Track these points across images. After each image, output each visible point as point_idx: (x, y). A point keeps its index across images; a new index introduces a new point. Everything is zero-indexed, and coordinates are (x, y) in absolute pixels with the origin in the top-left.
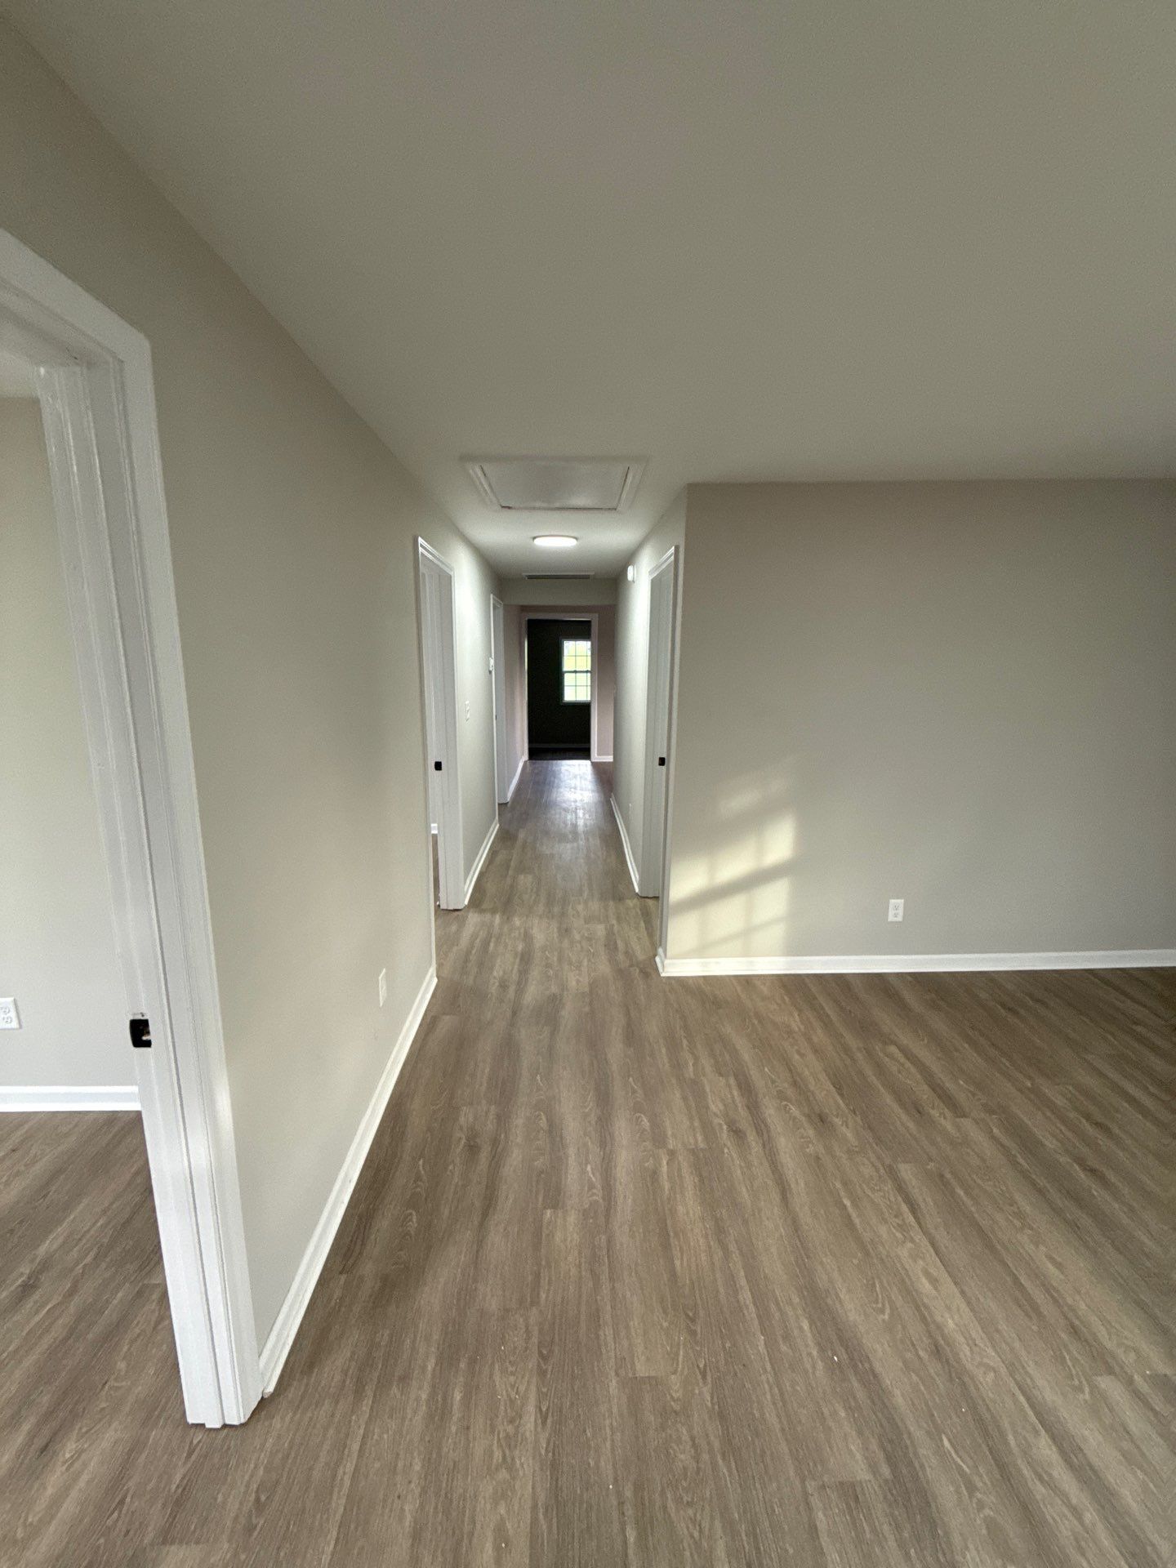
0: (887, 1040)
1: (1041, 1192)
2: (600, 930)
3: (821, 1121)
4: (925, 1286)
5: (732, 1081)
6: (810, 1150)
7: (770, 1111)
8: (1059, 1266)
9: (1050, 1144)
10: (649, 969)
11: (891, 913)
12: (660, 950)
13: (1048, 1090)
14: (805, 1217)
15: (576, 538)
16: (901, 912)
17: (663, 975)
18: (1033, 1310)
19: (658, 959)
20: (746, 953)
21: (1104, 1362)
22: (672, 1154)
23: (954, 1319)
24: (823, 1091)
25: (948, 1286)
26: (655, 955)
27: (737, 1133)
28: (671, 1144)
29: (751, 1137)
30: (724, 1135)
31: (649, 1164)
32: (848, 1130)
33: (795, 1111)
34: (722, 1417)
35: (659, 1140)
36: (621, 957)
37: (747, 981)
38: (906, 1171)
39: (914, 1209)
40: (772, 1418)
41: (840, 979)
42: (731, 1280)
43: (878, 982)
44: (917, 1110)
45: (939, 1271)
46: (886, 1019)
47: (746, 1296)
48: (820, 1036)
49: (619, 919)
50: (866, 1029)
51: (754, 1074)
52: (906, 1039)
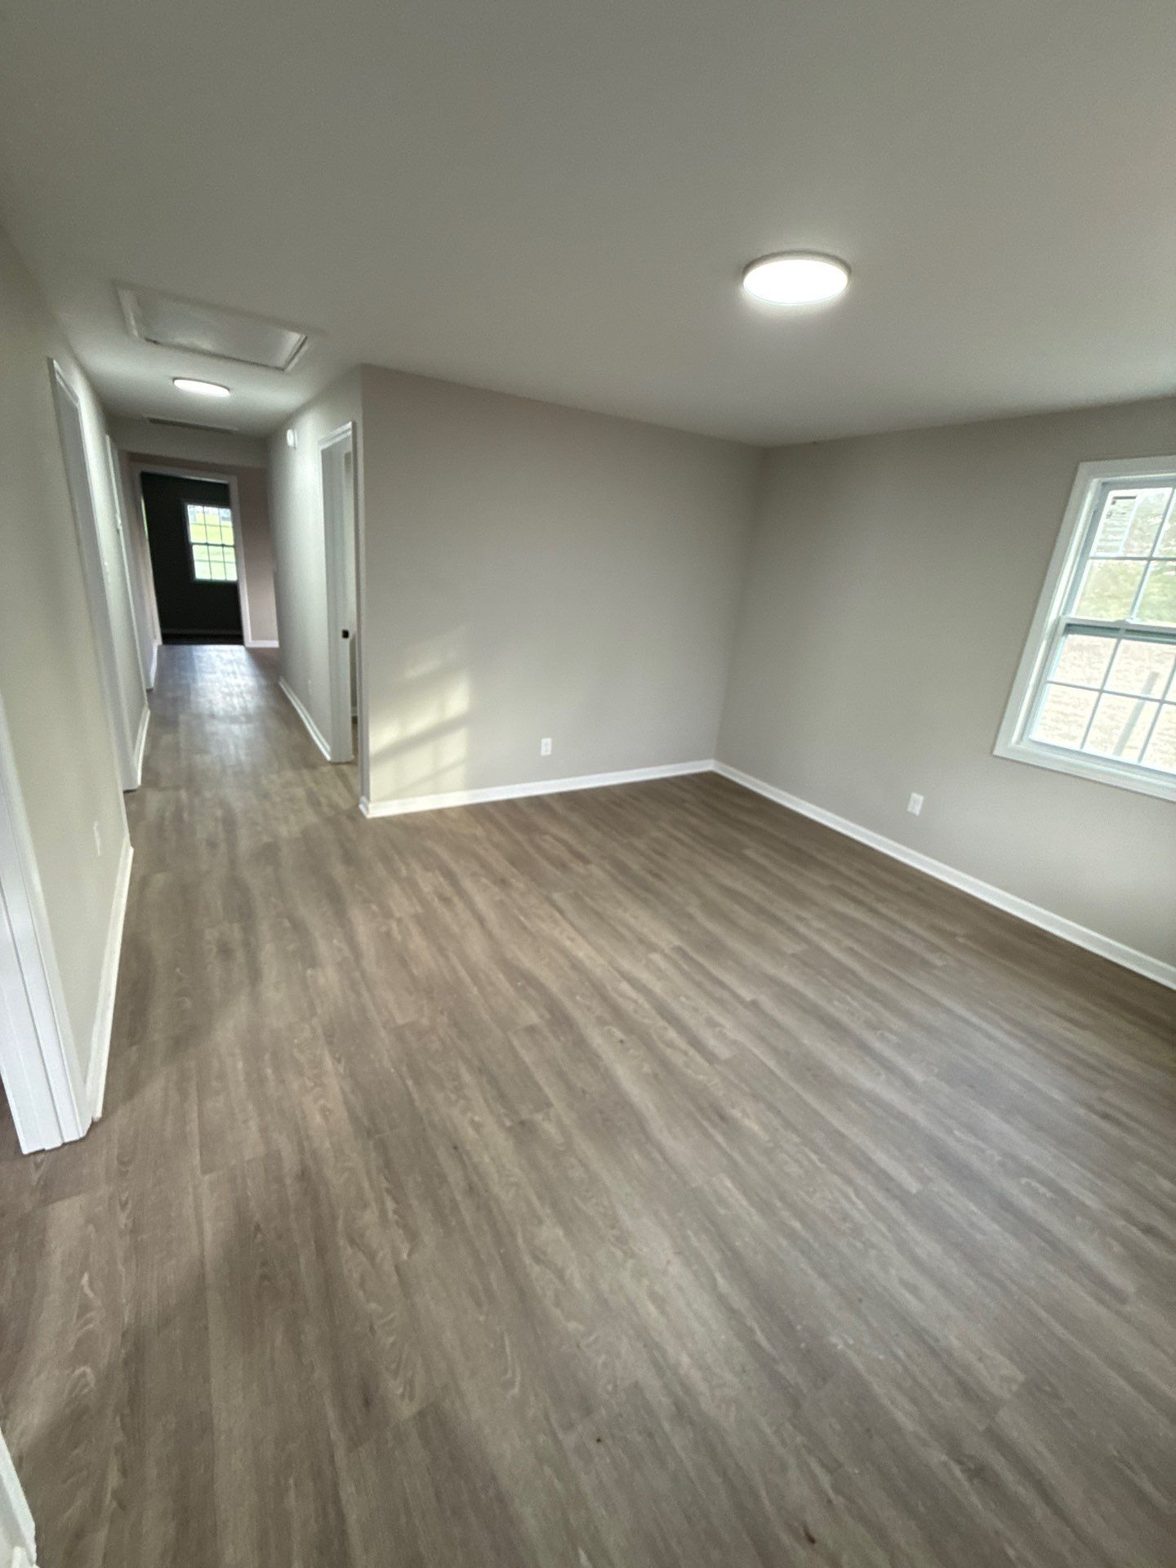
0: (545, 833)
1: (629, 890)
2: (300, 792)
3: (503, 883)
4: (568, 943)
5: (437, 872)
6: (497, 898)
7: (468, 884)
8: (635, 918)
9: (635, 867)
10: (355, 815)
11: (543, 749)
12: (363, 799)
13: (637, 843)
14: (497, 931)
15: (228, 389)
16: (549, 748)
17: (369, 816)
18: (621, 938)
19: (361, 807)
20: (436, 791)
21: (652, 948)
22: (399, 921)
23: (582, 951)
24: (502, 866)
25: (580, 939)
26: (358, 804)
27: (446, 900)
28: (397, 915)
29: (456, 899)
30: (436, 903)
31: (384, 929)
32: (520, 883)
33: (484, 880)
34: (456, 1024)
35: (388, 915)
36: (326, 809)
37: (440, 812)
38: (556, 896)
39: (561, 912)
40: (486, 1017)
41: (511, 803)
42: (453, 970)
43: (537, 802)
44: (563, 866)
45: (573, 934)
46: (541, 820)
47: (463, 973)
48: (498, 837)
49: (317, 782)
50: (529, 828)
51: (454, 866)
52: (554, 830)
